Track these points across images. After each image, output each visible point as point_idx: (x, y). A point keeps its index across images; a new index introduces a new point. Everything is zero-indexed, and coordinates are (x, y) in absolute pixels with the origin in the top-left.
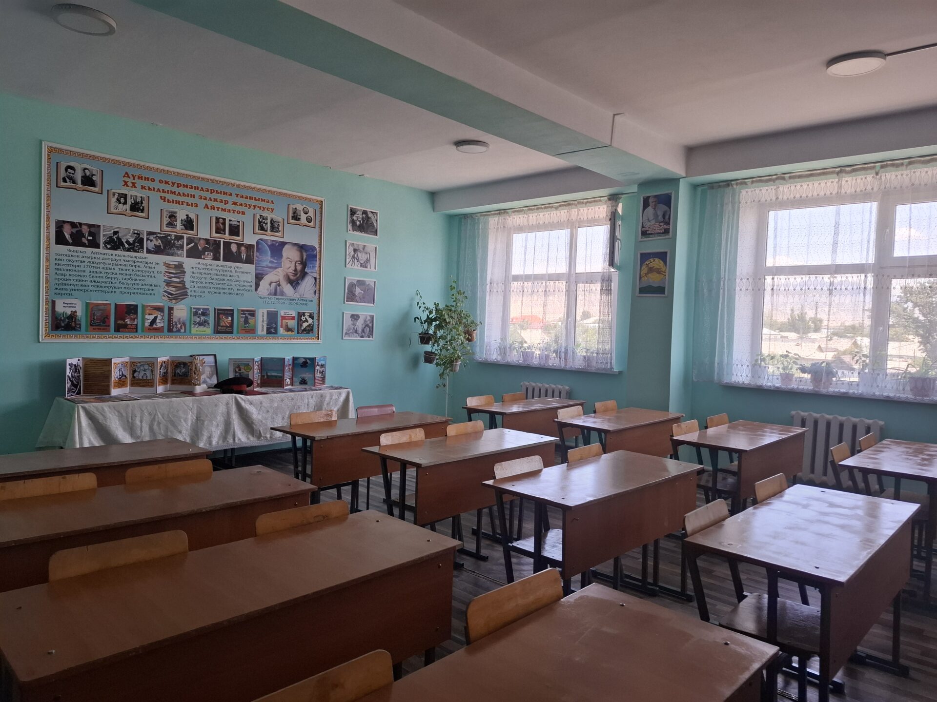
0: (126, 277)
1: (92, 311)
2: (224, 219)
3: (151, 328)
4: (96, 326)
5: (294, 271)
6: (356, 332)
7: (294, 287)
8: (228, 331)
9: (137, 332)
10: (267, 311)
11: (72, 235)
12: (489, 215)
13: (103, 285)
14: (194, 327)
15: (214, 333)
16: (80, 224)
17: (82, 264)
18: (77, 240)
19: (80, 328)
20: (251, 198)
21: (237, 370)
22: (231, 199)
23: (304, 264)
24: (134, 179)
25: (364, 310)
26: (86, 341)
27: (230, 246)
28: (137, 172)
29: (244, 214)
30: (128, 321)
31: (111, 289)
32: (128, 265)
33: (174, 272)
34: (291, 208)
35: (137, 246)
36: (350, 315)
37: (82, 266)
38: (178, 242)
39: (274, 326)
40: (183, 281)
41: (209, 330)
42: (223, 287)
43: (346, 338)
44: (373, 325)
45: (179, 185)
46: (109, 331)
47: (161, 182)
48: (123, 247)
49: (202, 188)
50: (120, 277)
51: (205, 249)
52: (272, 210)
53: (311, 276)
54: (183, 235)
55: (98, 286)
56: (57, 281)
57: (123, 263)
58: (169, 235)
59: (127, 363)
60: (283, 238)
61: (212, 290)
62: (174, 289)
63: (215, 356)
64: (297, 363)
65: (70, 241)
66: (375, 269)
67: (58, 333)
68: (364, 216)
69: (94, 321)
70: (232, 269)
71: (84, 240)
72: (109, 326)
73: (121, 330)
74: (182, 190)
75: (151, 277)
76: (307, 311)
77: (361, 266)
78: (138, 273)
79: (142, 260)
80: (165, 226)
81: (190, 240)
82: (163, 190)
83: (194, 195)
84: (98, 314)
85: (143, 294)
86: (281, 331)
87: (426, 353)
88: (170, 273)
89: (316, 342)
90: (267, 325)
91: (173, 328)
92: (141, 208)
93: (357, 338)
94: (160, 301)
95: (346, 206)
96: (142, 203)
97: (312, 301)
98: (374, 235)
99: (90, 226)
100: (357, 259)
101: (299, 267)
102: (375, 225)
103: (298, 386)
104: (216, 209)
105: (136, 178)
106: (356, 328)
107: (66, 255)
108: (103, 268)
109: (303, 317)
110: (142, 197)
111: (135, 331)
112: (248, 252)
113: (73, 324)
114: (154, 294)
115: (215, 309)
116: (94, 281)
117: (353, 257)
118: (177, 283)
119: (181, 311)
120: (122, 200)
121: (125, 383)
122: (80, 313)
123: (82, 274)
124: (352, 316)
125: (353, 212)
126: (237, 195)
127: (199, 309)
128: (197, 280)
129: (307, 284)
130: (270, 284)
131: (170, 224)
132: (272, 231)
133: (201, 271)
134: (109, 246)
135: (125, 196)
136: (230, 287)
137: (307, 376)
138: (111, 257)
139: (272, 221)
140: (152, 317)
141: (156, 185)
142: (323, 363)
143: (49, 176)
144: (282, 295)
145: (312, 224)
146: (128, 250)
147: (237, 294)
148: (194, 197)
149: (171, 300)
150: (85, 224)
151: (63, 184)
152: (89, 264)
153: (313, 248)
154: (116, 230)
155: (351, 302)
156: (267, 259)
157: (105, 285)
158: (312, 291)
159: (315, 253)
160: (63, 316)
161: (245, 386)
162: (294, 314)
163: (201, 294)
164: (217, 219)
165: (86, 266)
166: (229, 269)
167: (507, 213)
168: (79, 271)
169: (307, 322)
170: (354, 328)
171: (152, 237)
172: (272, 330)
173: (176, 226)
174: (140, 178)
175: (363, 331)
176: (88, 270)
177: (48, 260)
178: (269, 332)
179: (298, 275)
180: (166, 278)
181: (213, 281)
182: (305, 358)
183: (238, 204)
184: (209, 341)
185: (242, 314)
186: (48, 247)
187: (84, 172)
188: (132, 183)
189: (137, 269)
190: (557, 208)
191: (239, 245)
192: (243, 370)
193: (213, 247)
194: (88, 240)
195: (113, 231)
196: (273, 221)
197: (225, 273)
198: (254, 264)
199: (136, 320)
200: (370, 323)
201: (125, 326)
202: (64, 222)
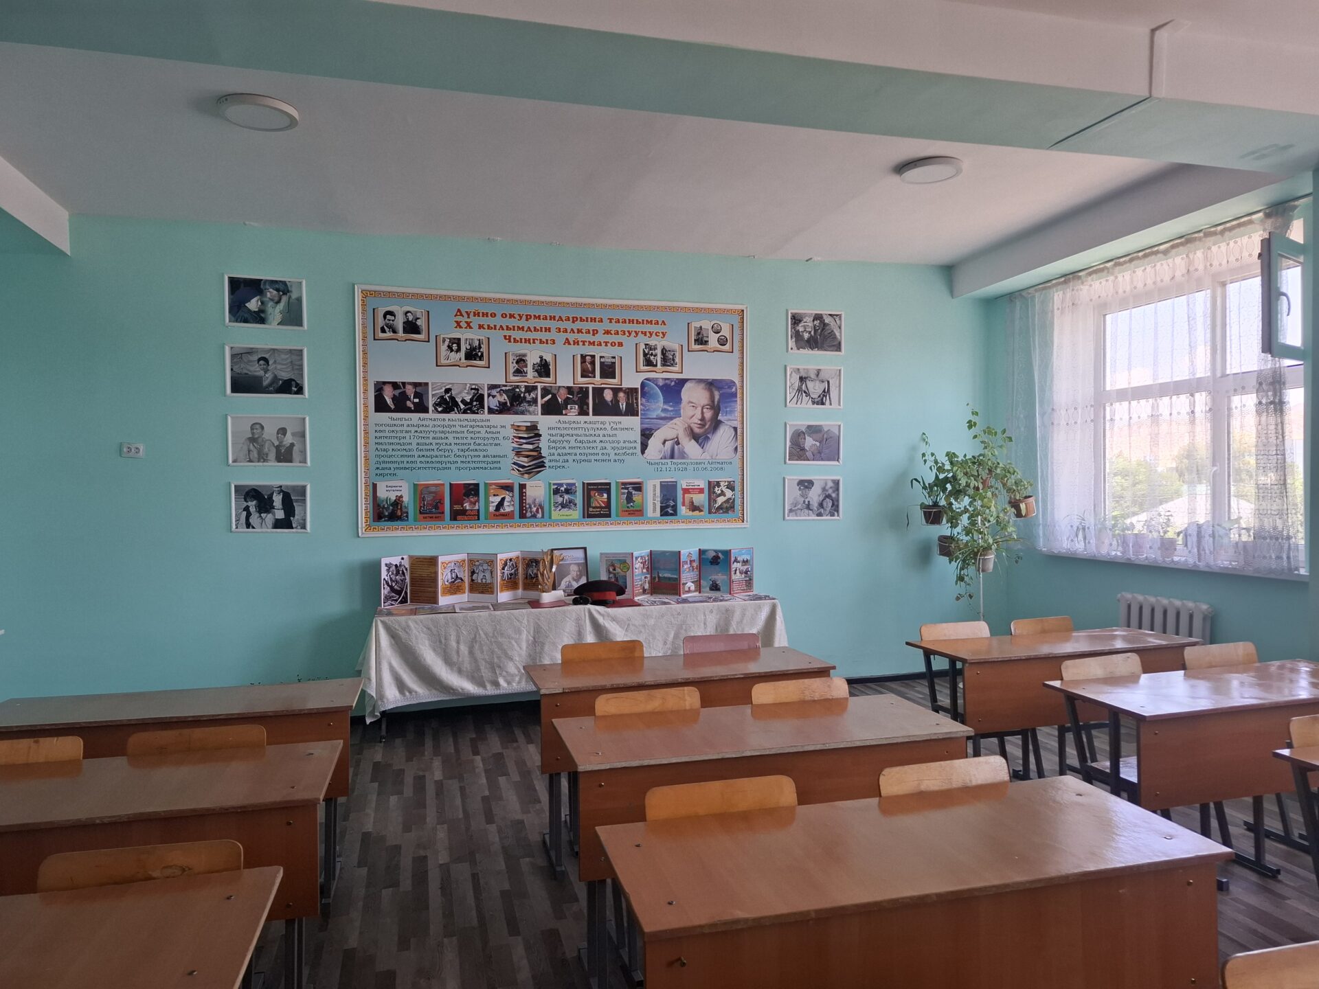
0: (463, 447)
1: (422, 494)
2: (593, 357)
3: (497, 513)
4: (427, 513)
5: (701, 420)
6: (808, 507)
7: (702, 445)
8: (604, 513)
9: (479, 519)
10: (661, 482)
11: (394, 399)
12: (1050, 287)
13: (434, 459)
14: (555, 510)
15: (584, 517)
16: (404, 384)
17: (407, 435)
18: (401, 405)
19: (407, 516)
20: (632, 321)
21: (611, 570)
22: (601, 327)
23: (716, 409)
24: (469, 317)
25: (820, 472)
26: (415, 533)
27: (603, 393)
28: (472, 308)
29: (622, 345)
30: (467, 506)
31: (444, 465)
32: (465, 432)
33: (526, 436)
34: (693, 328)
35: (475, 406)
36: (796, 482)
37: (408, 438)
38: (530, 395)
39: (672, 503)
40: (538, 447)
41: (576, 513)
42: (595, 451)
43: (790, 518)
44: (838, 495)
45: (528, 317)
46: (443, 519)
47: (504, 316)
48: (457, 409)
49: (560, 317)
50: (455, 448)
51: (567, 402)
52: (664, 334)
53: (727, 425)
54: (536, 384)
55: (428, 462)
56: (378, 459)
57: (458, 429)
58: (518, 387)
59: (464, 561)
60: (682, 373)
61: (578, 457)
62: (526, 459)
63: (585, 549)
64: (704, 558)
65: (393, 407)
66: (839, 405)
67: (383, 524)
68: (817, 323)
69: (424, 508)
70: (607, 426)
71: (409, 404)
72: (443, 513)
73: (459, 517)
74: (533, 323)
75: (496, 445)
76: (723, 478)
77: (814, 403)
78: (478, 441)
79: (483, 424)
80: (511, 375)
81: (546, 391)
82: (507, 326)
83: (550, 328)
84: (429, 498)
85: (486, 468)
86: (683, 510)
87: (943, 539)
88: (520, 438)
89: (739, 525)
90: (661, 503)
91: (526, 511)
92: (480, 354)
93: (810, 518)
94: (510, 476)
95: (785, 312)
96: (480, 347)
97: (731, 463)
98: (836, 351)
99: (416, 385)
100: (805, 392)
101: (708, 414)
102: (838, 334)
103: (707, 592)
104: (581, 344)
105: (472, 314)
106: (809, 502)
107: (388, 425)
108: (434, 438)
109: (716, 489)
110: (479, 340)
111: (476, 518)
112: (629, 399)
113: (399, 513)
114: (500, 468)
115: (583, 483)
116: (423, 456)
117: (799, 390)
118: (531, 450)
119: (537, 489)
120: (455, 347)
121: (461, 588)
122: (407, 499)
123: (407, 447)
124: (801, 483)
125: (796, 320)
126: (611, 320)
127: (561, 485)
128: (558, 445)
129: (722, 438)
130: (664, 443)
131: (518, 372)
132: (663, 365)
133: (562, 432)
134: (440, 409)
135: (458, 341)
136: (604, 451)
137: (720, 578)
138: (442, 423)
139: (664, 352)
140: (498, 499)
141: (498, 321)
142: (746, 557)
143: (364, 327)
144: (683, 458)
145: (727, 347)
146: (465, 412)
147: (615, 461)
148: (550, 331)
149: (523, 474)
150: (410, 384)
151: (382, 335)
152: (416, 434)
153: (731, 384)
154: (447, 387)
155: (797, 460)
156: (658, 406)
157: (437, 459)
158: (731, 449)
159: (734, 390)
160: (387, 503)
161: (614, 593)
162: (703, 484)
163: (564, 464)
164: (583, 357)
165: (412, 437)
166: (602, 426)
167: (1079, 277)
168: (404, 444)
169: (725, 496)
170: (804, 502)
171: (494, 392)
172: (668, 509)
173: (527, 373)
174: (477, 314)
175: (821, 505)
176: (414, 442)
177: (366, 432)
178: (664, 512)
179: (707, 427)
180: (515, 445)
181: (579, 445)
182: (716, 551)
183: (613, 332)
184: (575, 529)
185: (623, 488)
186: (366, 417)
187: (406, 316)
188: (466, 322)
189: (477, 435)
190: (1165, 252)
191: (616, 391)
192: (618, 570)
193: (578, 397)
194: (413, 403)
195: (444, 389)
196: (666, 351)
197: (597, 432)
198: (638, 415)
199: (477, 504)
200: (834, 492)
201: (463, 512)
202: (384, 383)
